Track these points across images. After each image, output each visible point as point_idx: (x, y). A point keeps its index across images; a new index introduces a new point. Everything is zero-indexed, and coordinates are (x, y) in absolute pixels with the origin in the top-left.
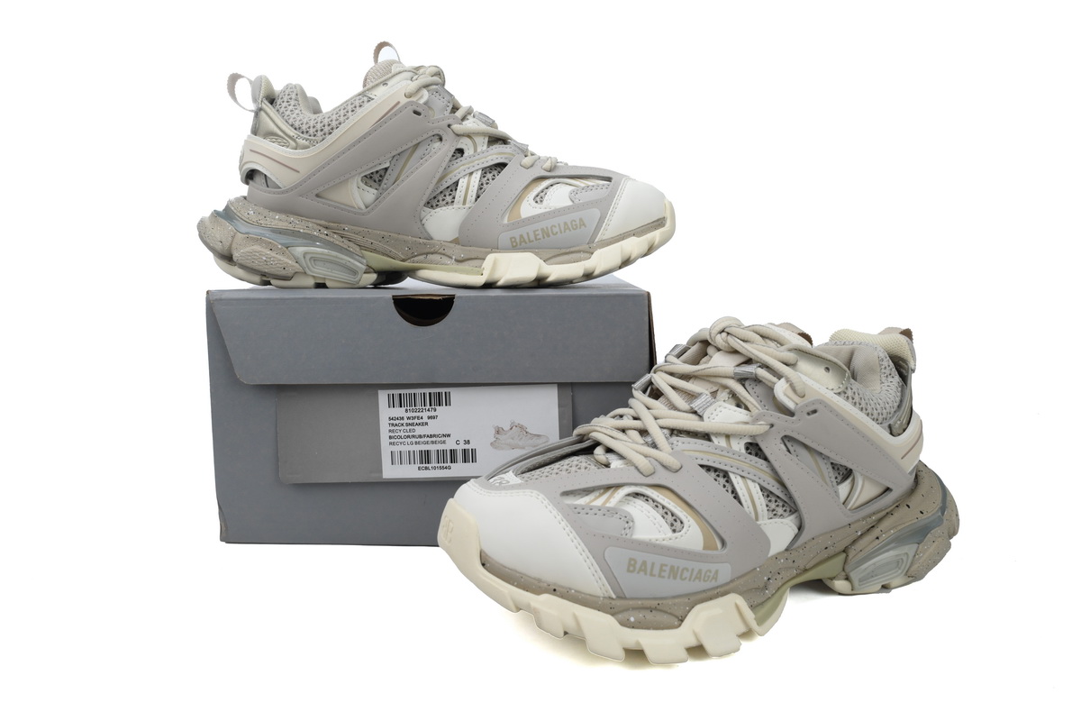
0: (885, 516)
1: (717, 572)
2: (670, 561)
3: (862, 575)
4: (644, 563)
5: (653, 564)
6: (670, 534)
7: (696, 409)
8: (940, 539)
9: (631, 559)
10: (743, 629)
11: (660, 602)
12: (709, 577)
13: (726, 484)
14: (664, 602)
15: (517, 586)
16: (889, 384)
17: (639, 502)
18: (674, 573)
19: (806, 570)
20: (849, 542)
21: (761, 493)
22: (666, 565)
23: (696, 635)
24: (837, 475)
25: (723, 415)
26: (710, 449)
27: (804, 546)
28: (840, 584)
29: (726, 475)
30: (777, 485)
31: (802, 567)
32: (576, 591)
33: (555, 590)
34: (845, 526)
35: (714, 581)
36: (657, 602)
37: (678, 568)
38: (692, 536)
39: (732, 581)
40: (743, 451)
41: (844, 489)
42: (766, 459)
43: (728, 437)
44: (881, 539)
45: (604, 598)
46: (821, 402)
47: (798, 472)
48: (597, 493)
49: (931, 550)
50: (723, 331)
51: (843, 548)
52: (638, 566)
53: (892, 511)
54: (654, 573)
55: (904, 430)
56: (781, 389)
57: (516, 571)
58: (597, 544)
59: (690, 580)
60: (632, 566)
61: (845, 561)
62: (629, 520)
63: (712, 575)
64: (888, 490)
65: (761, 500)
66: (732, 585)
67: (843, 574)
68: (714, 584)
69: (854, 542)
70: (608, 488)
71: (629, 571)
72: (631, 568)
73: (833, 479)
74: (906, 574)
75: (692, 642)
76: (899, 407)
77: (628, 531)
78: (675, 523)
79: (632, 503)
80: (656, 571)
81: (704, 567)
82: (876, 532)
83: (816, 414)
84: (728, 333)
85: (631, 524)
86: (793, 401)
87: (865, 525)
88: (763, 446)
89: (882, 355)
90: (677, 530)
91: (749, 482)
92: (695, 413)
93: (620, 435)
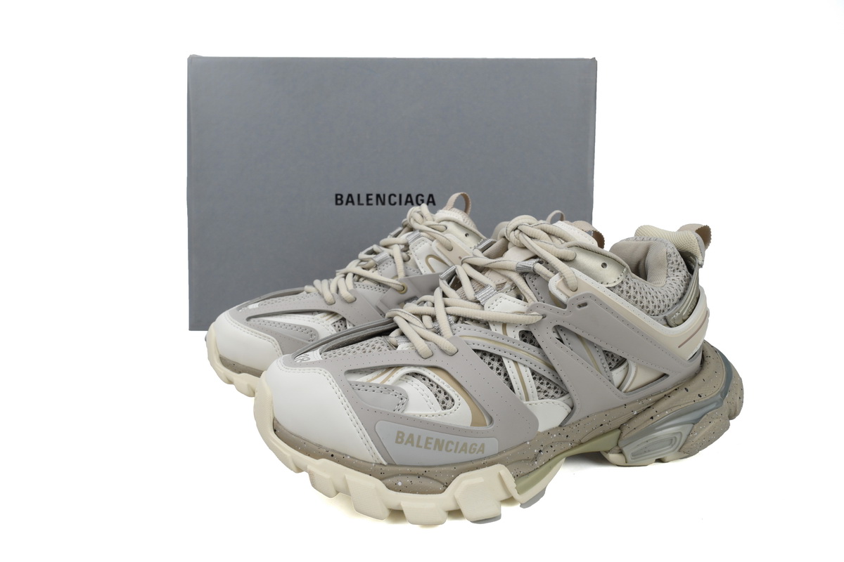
0: (662, 398)
1: (483, 445)
2: (436, 435)
3: (636, 449)
4: (411, 436)
5: (419, 437)
6: (440, 410)
7: (479, 299)
8: (717, 421)
9: (399, 432)
10: (504, 496)
11: (427, 471)
12: (475, 449)
13: (500, 368)
14: (431, 469)
15: (300, 451)
16: (675, 278)
17: (416, 381)
18: (439, 445)
19: (581, 444)
20: (626, 420)
21: (531, 377)
22: (432, 439)
23: (455, 500)
24: (611, 361)
25: (504, 306)
26: (487, 336)
27: (578, 423)
28: (612, 457)
29: (500, 359)
30: (548, 369)
31: (577, 440)
32: (351, 457)
33: (332, 455)
34: (622, 406)
35: (480, 453)
36: (424, 469)
37: (443, 441)
38: (461, 413)
39: (500, 453)
40: (518, 338)
41: (617, 375)
42: (539, 346)
43: (504, 325)
44: (655, 419)
45: (376, 464)
46: (591, 296)
47: (568, 360)
48: (379, 372)
49: (706, 430)
50: (517, 229)
51: (618, 425)
52: (405, 439)
53: (670, 393)
54: (420, 444)
55: (684, 321)
56: (554, 283)
57: (301, 438)
58: (370, 418)
59: (455, 452)
60: (400, 438)
61: (619, 438)
62: (403, 398)
63: (478, 448)
64: (664, 375)
65: (531, 384)
66: (499, 457)
67: (617, 448)
68: (480, 455)
69: (630, 420)
70: (389, 368)
71: (397, 442)
72: (400, 440)
73: (606, 365)
74: (679, 451)
75: (452, 507)
76: (680, 299)
77: (400, 406)
78: (446, 401)
79: (410, 382)
80: (422, 443)
81: (470, 441)
82: (651, 412)
83: (587, 307)
84: (521, 231)
85: (405, 400)
86: (565, 295)
87: (641, 406)
88: (535, 334)
89: (670, 251)
90: (448, 406)
91: (522, 368)
92: (478, 302)
93: (415, 320)
